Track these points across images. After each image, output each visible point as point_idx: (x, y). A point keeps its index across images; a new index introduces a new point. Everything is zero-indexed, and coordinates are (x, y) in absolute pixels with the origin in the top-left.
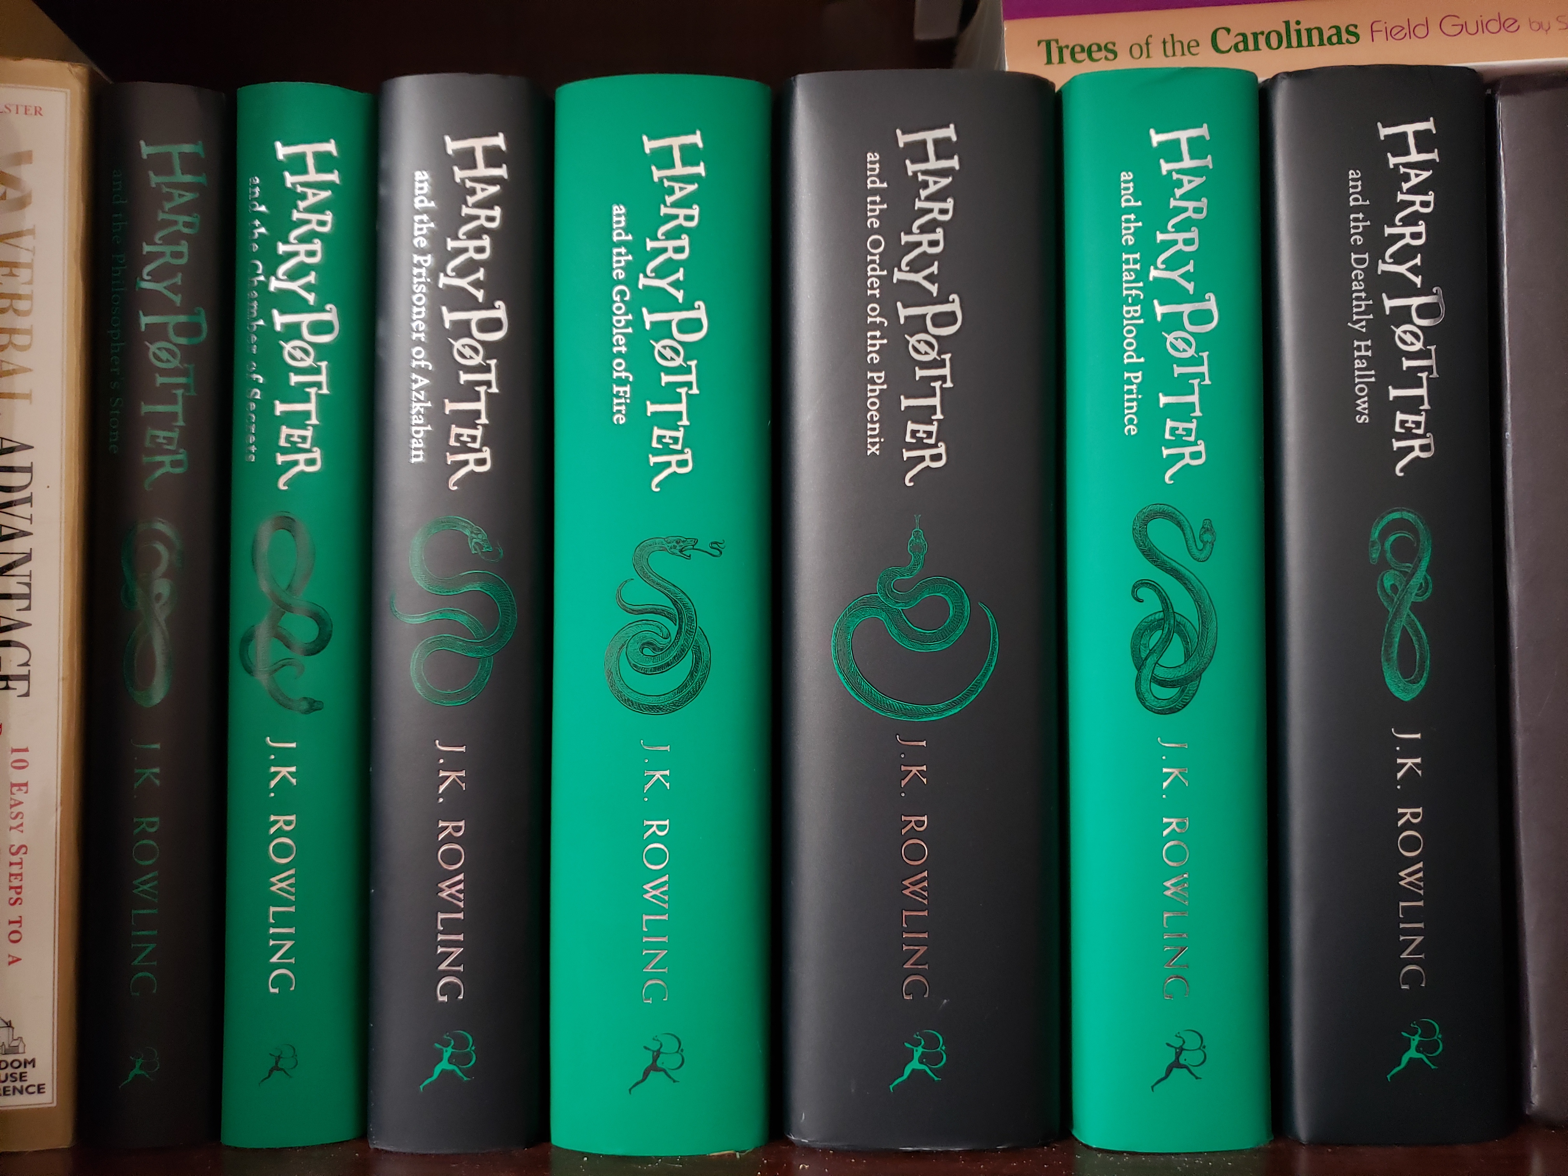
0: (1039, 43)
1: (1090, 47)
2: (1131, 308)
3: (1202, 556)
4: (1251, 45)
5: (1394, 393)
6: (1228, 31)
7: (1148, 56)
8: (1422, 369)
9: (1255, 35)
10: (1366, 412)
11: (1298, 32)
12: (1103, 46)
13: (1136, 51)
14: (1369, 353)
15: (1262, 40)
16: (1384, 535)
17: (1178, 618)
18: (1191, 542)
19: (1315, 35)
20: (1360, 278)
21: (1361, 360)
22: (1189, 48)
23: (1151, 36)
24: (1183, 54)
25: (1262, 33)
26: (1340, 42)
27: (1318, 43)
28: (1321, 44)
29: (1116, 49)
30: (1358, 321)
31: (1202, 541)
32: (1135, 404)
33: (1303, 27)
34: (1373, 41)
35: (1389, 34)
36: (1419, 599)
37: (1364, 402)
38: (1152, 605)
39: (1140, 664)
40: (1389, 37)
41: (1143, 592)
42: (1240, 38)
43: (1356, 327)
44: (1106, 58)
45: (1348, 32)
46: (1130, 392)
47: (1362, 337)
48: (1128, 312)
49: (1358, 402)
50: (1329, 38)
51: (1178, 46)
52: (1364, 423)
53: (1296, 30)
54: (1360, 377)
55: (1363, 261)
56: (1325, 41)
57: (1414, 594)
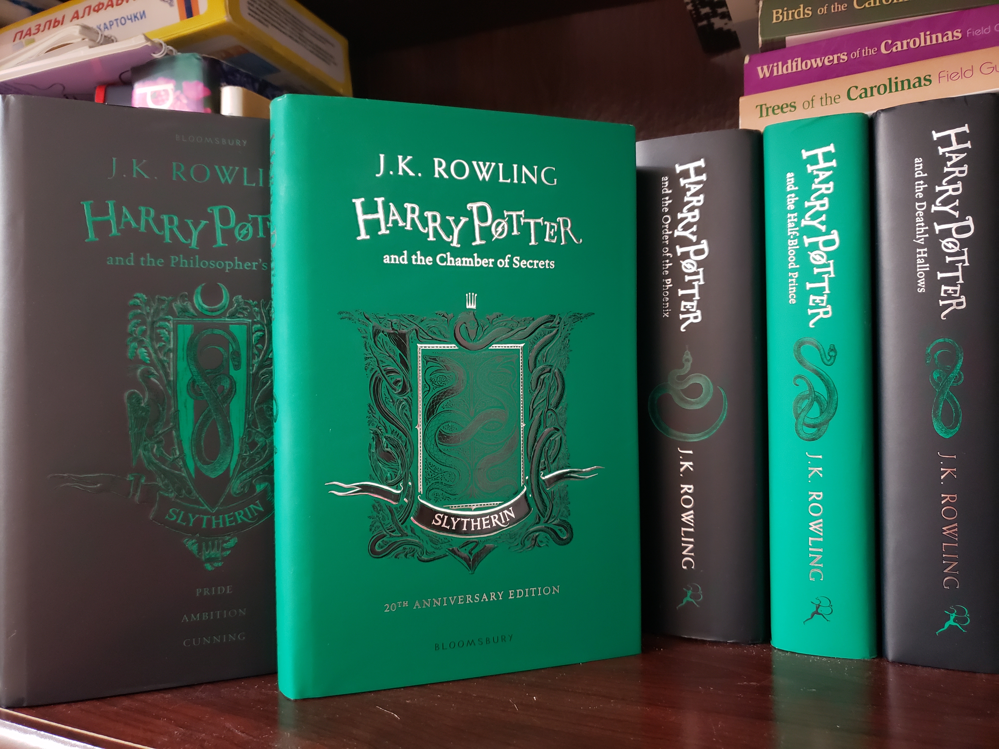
0: (757, 106)
1: (782, 106)
2: (793, 241)
3: (829, 363)
4: (869, 94)
5: (940, 275)
6: (857, 87)
7: (813, 107)
8: (959, 261)
9: (872, 88)
10: (924, 286)
11: (896, 83)
12: (789, 104)
13: (806, 105)
14: (926, 255)
15: (875, 90)
16: (934, 351)
17: (817, 394)
18: (823, 356)
19: (906, 83)
20: (921, 215)
21: (921, 259)
22: (834, 100)
23: (814, 96)
24: (831, 103)
25: (875, 86)
26: (920, 86)
27: (907, 88)
28: (909, 88)
29: (795, 105)
30: (920, 238)
31: (829, 356)
32: (794, 288)
33: (899, 80)
34: (939, 82)
35: (949, 77)
36: (955, 385)
37: (922, 281)
38: (804, 388)
39: (797, 416)
40: (949, 79)
41: (799, 381)
42: (863, 91)
43: (918, 242)
44: (790, 111)
45: (925, 79)
46: (792, 282)
47: (921, 246)
48: (791, 243)
49: (919, 281)
50: (914, 84)
51: (829, 99)
52: (922, 293)
53: (895, 83)
54: (920, 268)
55: (923, 206)
56: (912, 86)
57: (952, 382)
